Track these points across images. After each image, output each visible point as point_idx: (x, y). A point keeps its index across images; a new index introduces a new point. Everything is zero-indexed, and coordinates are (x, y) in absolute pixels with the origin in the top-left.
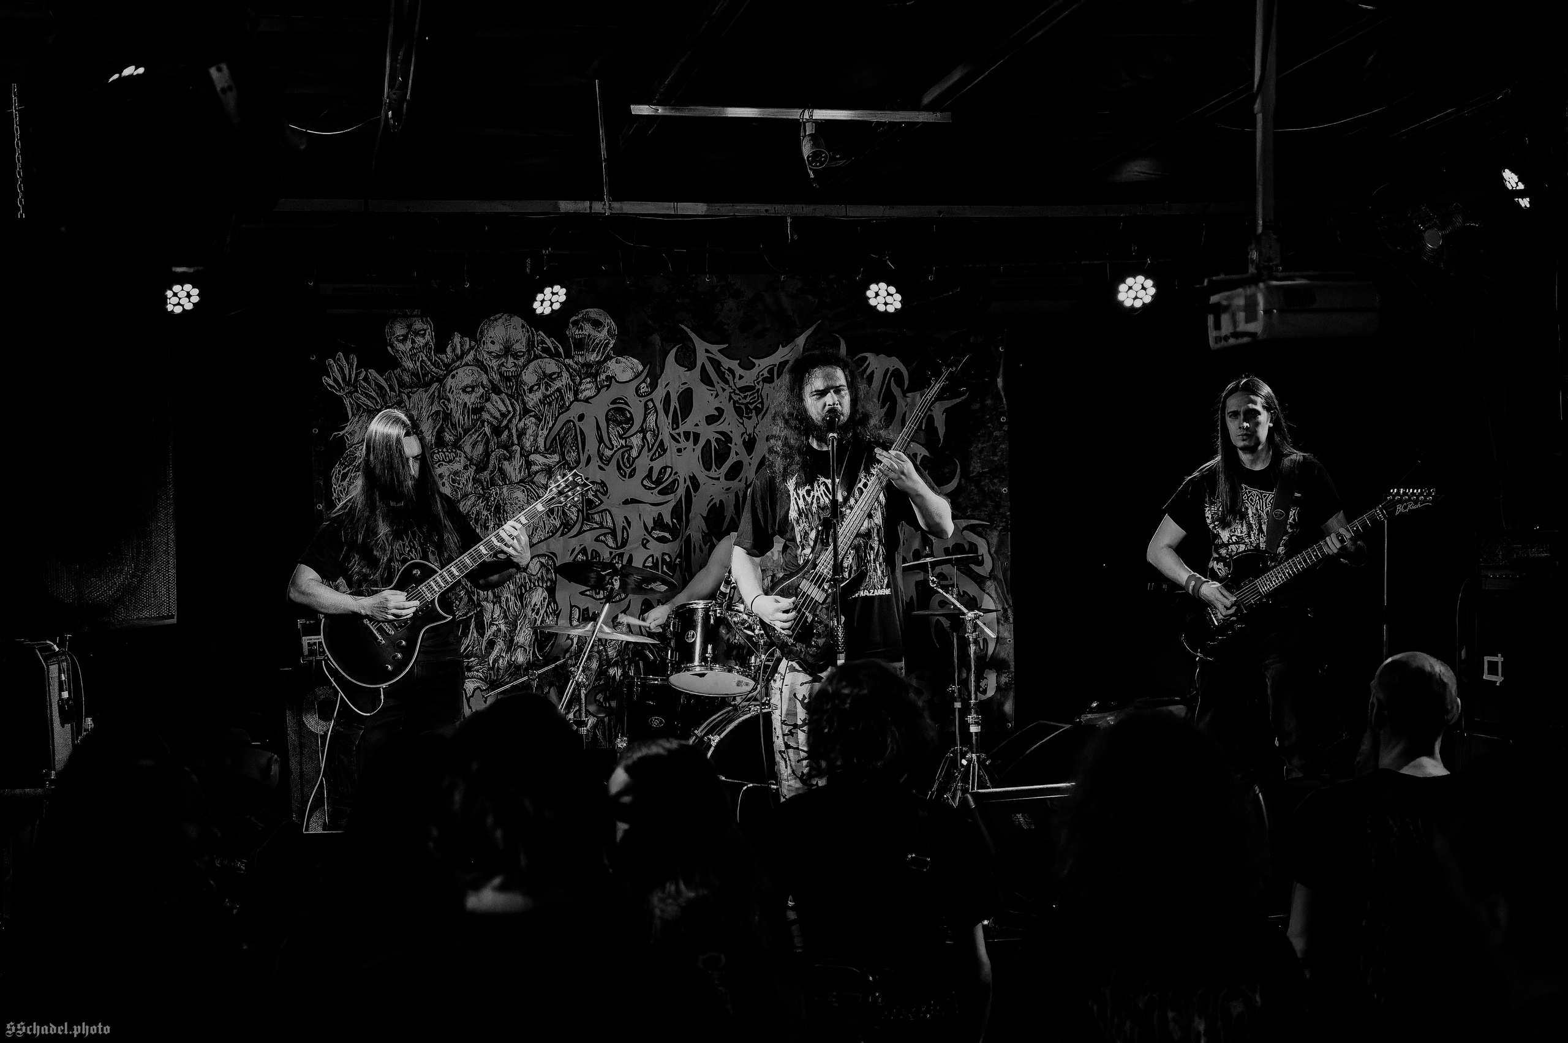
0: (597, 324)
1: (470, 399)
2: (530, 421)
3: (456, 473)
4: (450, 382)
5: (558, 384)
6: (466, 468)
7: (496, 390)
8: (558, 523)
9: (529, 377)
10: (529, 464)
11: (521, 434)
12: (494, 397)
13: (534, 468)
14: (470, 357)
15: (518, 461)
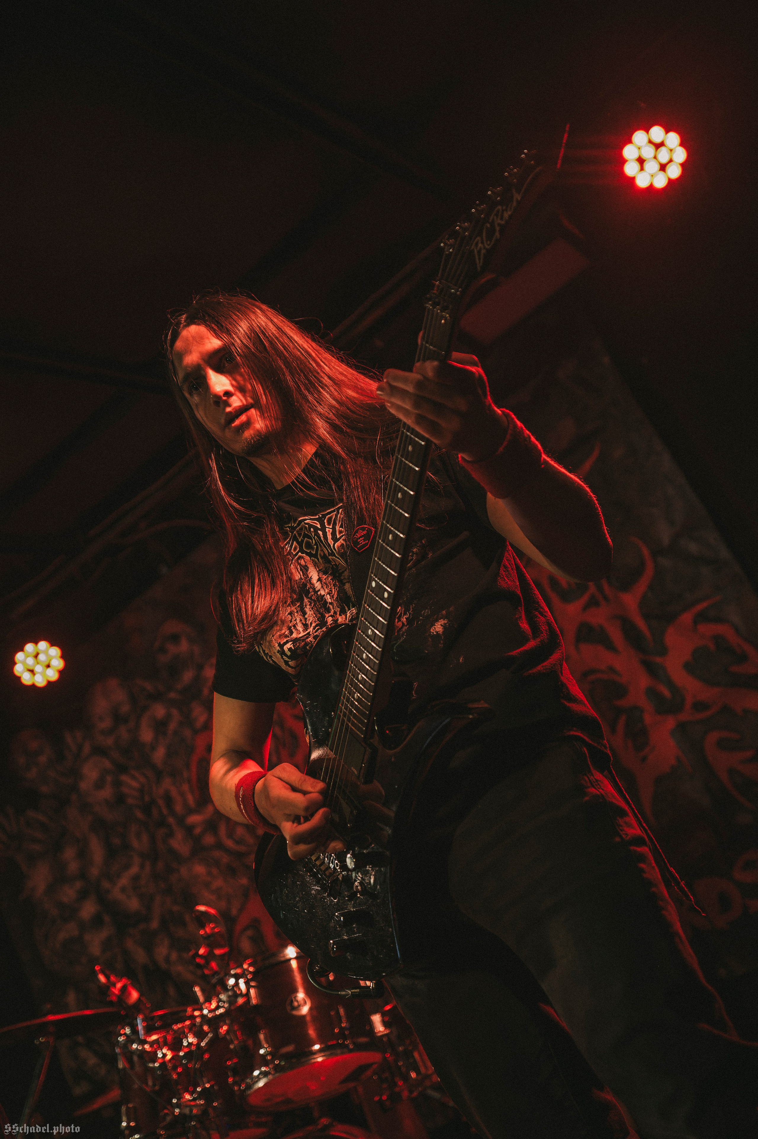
0: (175, 638)
1: (107, 793)
2: (167, 783)
3: (136, 878)
4: (83, 786)
5: (172, 726)
6: (142, 866)
7: (122, 769)
8: (244, 881)
9: (147, 735)
10: (189, 829)
11: (168, 800)
12: (124, 778)
13: (198, 831)
14: (87, 749)
15: (179, 835)
